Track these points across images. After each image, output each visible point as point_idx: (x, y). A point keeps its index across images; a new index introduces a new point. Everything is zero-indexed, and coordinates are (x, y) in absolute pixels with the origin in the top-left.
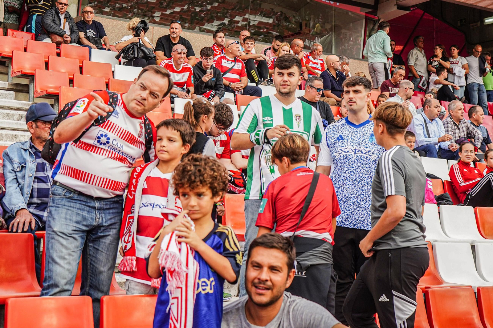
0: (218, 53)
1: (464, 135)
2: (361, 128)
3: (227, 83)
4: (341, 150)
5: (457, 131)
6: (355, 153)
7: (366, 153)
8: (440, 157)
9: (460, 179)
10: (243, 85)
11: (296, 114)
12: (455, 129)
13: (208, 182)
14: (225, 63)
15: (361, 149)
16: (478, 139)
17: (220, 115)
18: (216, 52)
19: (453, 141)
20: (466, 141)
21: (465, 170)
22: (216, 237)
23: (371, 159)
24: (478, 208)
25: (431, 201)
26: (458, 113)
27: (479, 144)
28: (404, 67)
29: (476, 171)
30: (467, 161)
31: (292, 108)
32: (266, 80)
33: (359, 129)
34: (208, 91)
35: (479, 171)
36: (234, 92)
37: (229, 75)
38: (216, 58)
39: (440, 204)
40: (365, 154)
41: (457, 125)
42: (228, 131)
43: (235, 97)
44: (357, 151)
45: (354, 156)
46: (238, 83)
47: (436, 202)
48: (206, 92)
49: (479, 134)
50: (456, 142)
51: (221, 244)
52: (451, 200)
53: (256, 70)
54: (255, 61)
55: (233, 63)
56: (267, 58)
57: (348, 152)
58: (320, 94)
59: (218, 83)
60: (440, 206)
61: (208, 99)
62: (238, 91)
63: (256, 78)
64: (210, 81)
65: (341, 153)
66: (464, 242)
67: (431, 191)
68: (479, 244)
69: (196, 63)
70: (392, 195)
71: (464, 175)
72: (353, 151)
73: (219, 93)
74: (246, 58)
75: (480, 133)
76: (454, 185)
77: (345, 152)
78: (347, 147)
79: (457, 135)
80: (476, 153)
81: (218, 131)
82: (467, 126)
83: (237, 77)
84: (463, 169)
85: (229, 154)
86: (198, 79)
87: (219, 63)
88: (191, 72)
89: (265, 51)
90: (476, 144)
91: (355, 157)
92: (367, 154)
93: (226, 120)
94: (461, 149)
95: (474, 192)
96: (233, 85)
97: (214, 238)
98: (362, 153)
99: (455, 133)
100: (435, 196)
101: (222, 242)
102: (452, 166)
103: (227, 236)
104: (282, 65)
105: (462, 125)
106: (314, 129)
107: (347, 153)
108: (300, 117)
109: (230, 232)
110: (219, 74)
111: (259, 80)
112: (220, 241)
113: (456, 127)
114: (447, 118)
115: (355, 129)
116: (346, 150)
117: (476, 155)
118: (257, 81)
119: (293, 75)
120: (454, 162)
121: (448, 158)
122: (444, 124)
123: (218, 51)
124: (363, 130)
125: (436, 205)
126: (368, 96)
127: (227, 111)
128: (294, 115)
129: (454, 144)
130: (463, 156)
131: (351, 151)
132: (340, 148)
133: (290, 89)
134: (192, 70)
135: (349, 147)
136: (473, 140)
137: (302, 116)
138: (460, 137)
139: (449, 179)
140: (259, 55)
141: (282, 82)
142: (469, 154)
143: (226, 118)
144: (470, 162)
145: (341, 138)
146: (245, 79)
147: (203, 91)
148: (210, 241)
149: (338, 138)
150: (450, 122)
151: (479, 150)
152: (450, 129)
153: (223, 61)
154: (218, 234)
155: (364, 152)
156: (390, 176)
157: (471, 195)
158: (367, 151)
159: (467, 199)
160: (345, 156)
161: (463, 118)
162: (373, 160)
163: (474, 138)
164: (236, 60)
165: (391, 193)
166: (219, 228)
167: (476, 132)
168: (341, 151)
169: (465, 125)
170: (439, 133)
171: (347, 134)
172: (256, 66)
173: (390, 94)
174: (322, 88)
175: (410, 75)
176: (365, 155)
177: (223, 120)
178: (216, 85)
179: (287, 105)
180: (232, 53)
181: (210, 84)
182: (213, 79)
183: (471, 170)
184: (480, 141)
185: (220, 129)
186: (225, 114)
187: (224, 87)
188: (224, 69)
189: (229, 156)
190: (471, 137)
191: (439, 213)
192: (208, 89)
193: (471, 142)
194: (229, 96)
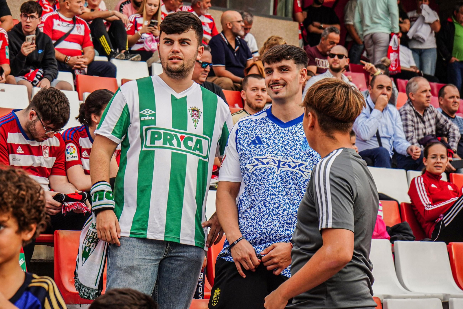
0: (48, 10)
1: (432, 131)
2: (291, 128)
3: (62, 56)
4: (257, 159)
5: (421, 125)
6: (279, 167)
7: (296, 166)
8: (394, 166)
9: (425, 200)
10: (87, 60)
11: (193, 106)
12: (418, 123)
13: (10, 205)
14: (59, 25)
15: (288, 161)
16: (454, 138)
17: (50, 106)
18: (46, 8)
19: (415, 141)
20: (434, 141)
21: (433, 186)
22: (30, 295)
23: (304, 176)
24: (453, 244)
25: (380, 236)
26: (422, 97)
27: (455, 144)
28: (338, 27)
29: (450, 187)
30: (436, 171)
31: (186, 97)
32: (124, 51)
33: (287, 129)
34: (32, 71)
35: (454, 186)
36: (73, 72)
37: (65, 45)
38: (45, 18)
39: (396, 239)
40: (294, 168)
41: (420, 117)
42: (61, 132)
43: (74, 78)
44: (282, 163)
45: (276, 170)
46: (79, 56)
47: (388, 236)
48: (29, 71)
49: (454, 130)
50: (420, 142)
51: (39, 306)
52: (412, 232)
53: (107, 35)
54: (104, 21)
55: (71, 25)
56: (124, 17)
57: (268, 163)
58: (206, 71)
59: (48, 57)
60: (395, 242)
61: (32, 83)
62: (79, 69)
63: (108, 49)
64: (34, 55)
65: (257, 165)
66: (433, 297)
67: (380, 220)
68: (454, 299)
69: (13, 26)
70: (327, 229)
71: (431, 194)
72: (275, 163)
73: (50, 73)
74: (91, 18)
75: (455, 126)
76: (417, 210)
77: (263, 163)
78: (267, 155)
79: (420, 132)
80: (450, 159)
81: (43, 132)
82: (436, 117)
83: (76, 46)
84: (430, 185)
85: (63, 168)
86: (15, 50)
87: (49, 24)
88: (4, 40)
89: (121, 6)
90: (450, 144)
91: (279, 173)
92: (297, 168)
93: (58, 115)
94: (426, 154)
95: (448, 219)
96: (71, 59)
97: (27, 297)
98: (290, 166)
99: (418, 129)
100: (387, 227)
101: (39, 303)
102: (414, 180)
103: (47, 294)
104: (171, 27)
105: (428, 116)
106: (220, 132)
107: (266, 165)
108: (198, 111)
109: (51, 287)
110: (50, 42)
111: (111, 52)
112: (36, 301)
113: (419, 120)
114: (405, 105)
115: (280, 128)
116: (265, 161)
117: (450, 162)
118: (108, 53)
119: (188, 44)
120: (415, 174)
121: (407, 168)
122: (401, 115)
123: (48, 7)
124: (294, 132)
125: (388, 241)
126: (302, 75)
127: (61, 102)
128: (188, 108)
129: (417, 145)
130: (429, 163)
131: (272, 163)
132: (256, 157)
133: (183, 65)
134: (6, 37)
135: (270, 156)
136: (446, 139)
137: (202, 110)
138: (425, 134)
139: (408, 200)
140: (111, 12)
141: (171, 53)
142: (439, 160)
143: (58, 112)
144: (440, 174)
145: (258, 141)
146: (90, 49)
147: (24, 70)
148: (21, 302)
149: (254, 142)
150: (410, 111)
151: (455, 155)
152: (410, 123)
153: (56, 22)
154: (32, 290)
155: (293, 165)
156: (326, 197)
157: (443, 224)
158: (297, 164)
159: (436, 230)
160: (263, 170)
161: (429, 105)
162: (306, 178)
163: (447, 136)
164: (75, 21)
165: (327, 225)
166: (33, 281)
167: (450, 126)
168: (256, 162)
169: (434, 115)
170: (394, 128)
171: (267, 136)
172: (107, 29)
173: (318, 69)
174: (210, 61)
175: (349, 40)
176: (294, 170)
177: (53, 115)
178: (44, 59)
179: (178, 93)
180: (70, 10)
181: (35, 58)
182: (40, 52)
183: (442, 186)
184: (457, 140)
185: (48, 129)
186: (56, 105)
187: (56, 63)
188: (57, 36)
189: (64, 172)
190: (442, 135)
191: (393, 253)
192: (31, 67)
193: (443, 142)
194: (65, 77)
